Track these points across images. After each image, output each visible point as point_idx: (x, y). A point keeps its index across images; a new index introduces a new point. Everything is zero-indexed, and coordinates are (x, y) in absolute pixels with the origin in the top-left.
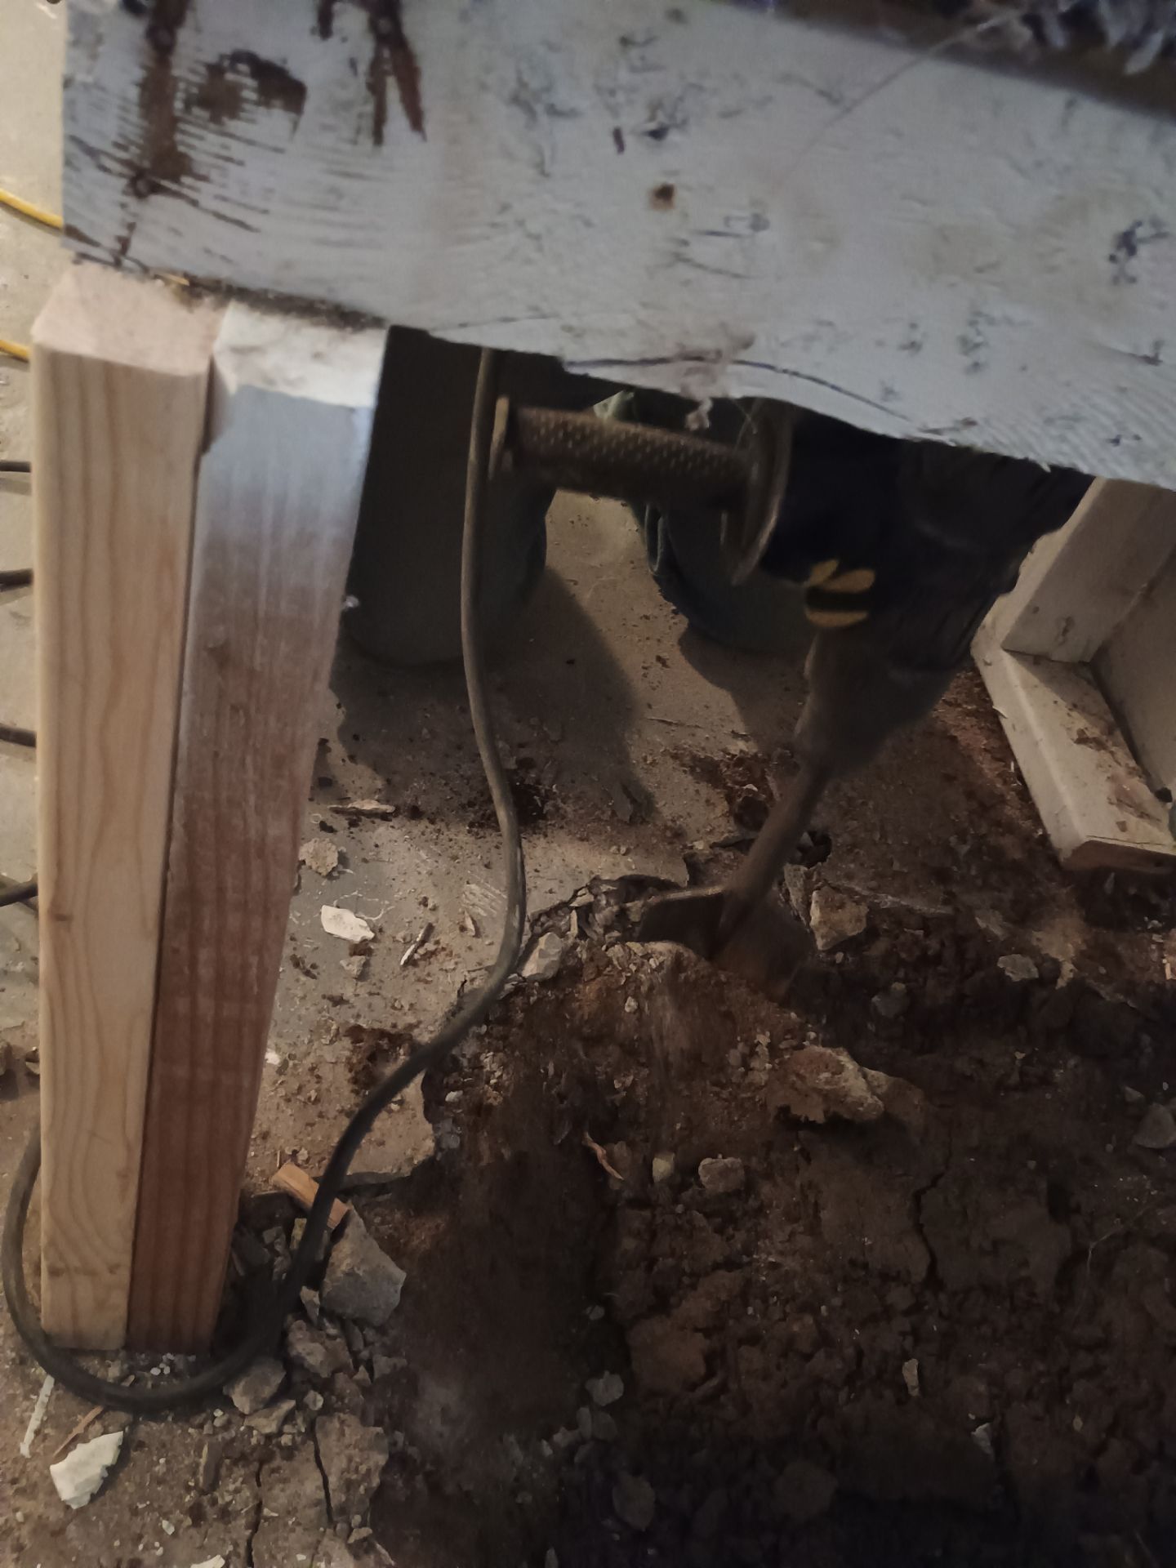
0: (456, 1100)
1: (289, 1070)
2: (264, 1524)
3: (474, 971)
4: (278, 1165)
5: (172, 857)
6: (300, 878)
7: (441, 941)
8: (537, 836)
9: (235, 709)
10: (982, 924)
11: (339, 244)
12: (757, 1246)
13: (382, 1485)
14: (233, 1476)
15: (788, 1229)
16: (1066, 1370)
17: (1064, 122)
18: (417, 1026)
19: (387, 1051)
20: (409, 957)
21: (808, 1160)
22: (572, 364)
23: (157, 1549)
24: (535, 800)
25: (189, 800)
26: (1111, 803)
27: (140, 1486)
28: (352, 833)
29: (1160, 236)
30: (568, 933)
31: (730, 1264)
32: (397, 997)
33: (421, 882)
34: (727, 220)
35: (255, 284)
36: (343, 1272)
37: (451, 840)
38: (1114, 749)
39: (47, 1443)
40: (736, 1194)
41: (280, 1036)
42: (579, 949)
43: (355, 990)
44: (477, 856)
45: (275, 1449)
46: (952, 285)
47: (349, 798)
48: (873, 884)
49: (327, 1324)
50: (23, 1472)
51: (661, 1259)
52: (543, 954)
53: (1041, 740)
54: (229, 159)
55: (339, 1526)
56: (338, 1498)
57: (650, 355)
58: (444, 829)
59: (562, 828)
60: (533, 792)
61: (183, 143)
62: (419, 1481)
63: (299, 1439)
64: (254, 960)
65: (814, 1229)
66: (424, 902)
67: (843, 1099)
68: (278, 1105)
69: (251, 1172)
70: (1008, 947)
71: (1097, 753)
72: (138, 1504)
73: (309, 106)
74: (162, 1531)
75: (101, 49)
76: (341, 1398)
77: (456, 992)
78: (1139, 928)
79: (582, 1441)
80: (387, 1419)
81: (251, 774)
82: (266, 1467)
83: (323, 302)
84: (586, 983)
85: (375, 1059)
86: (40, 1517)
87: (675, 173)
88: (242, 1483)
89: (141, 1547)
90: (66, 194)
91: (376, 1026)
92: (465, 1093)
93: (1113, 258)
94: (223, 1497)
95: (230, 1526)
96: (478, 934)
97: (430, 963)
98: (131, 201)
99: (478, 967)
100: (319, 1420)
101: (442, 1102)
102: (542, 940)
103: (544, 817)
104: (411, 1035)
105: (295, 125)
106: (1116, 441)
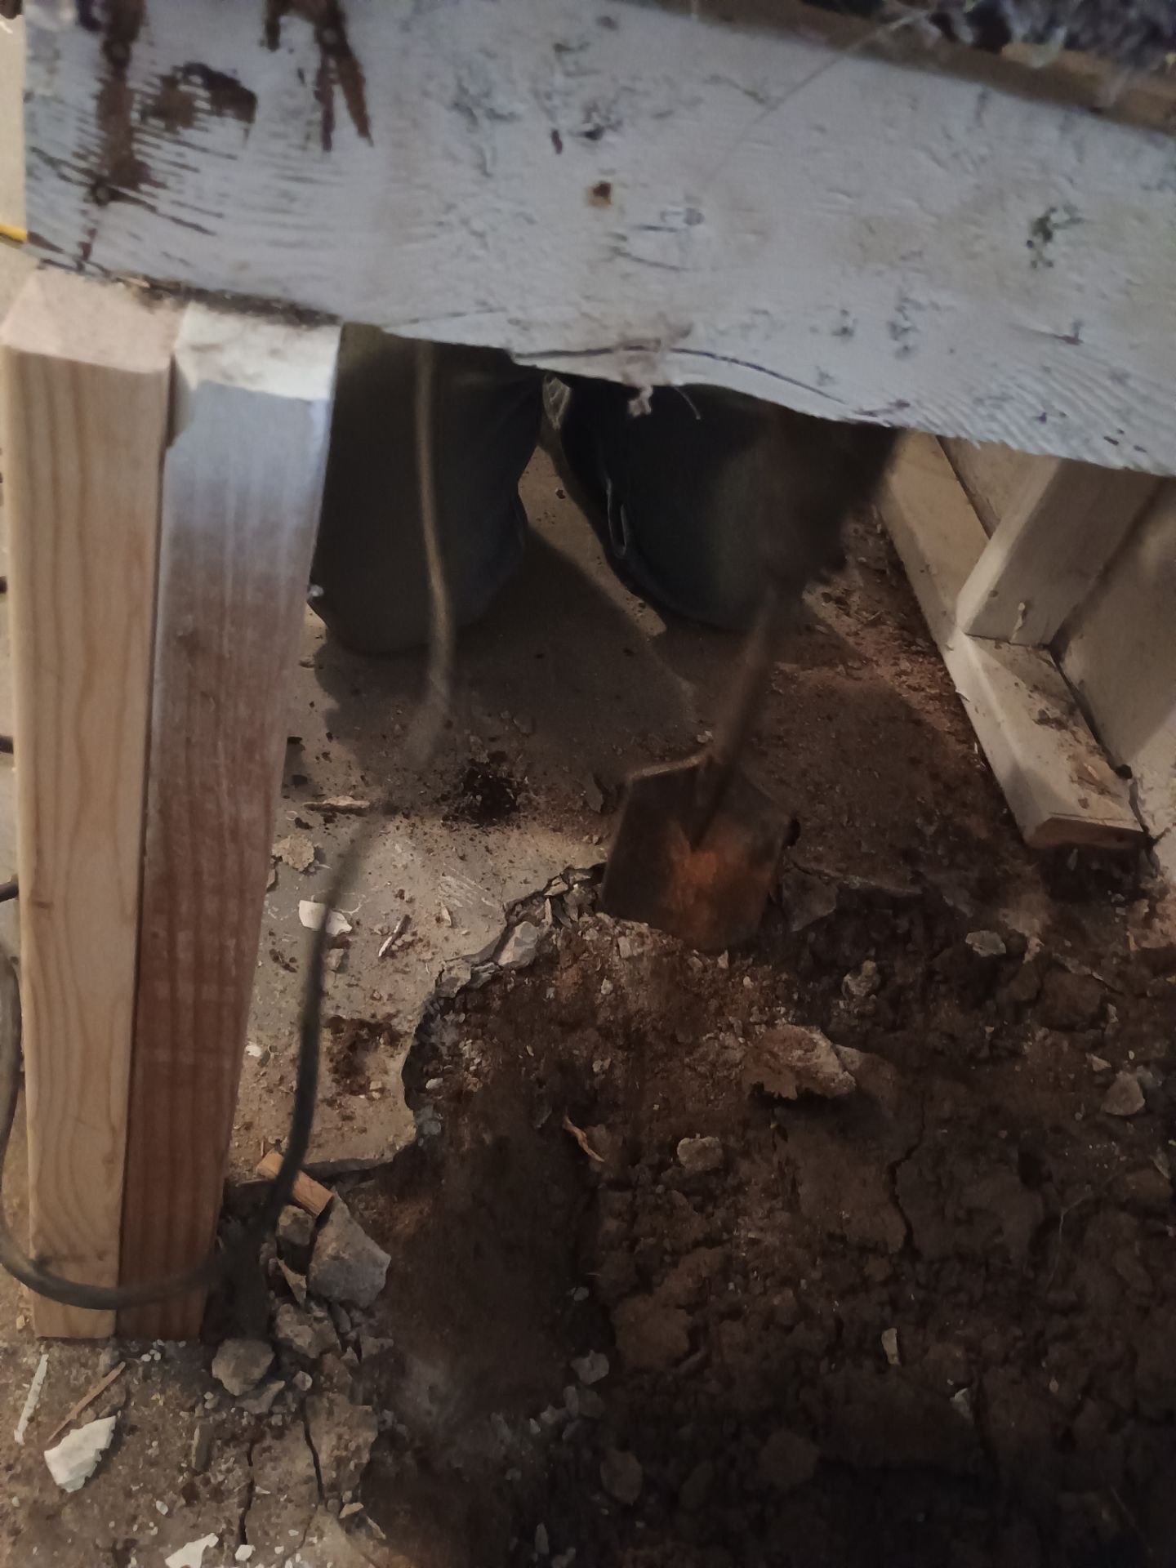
0: (437, 1087)
1: (271, 1061)
2: (256, 1502)
3: (452, 960)
4: (262, 1154)
5: (148, 843)
6: (277, 874)
7: (418, 932)
8: (511, 828)
9: (205, 695)
10: (950, 902)
11: (292, 245)
12: (737, 1223)
13: (370, 1462)
14: (225, 1456)
15: (767, 1205)
16: (1041, 1334)
17: (978, 116)
18: (395, 1016)
19: (367, 1041)
20: (386, 949)
21: (785, 1138)
22: (520, 356)
23: (152, 1529)
24: (508, 793)
25: (163, 786)
26: (1073, 781)
27: (134, 1468)
28: (327, 829)
29: (1075, 221)
30: (543, 921)
31: (710, 1241)
32: (376, 988)
33: (396, 875)
34: (663, 215)
35: (211, 286)
36: (329, 1256)
37: (425, 834)
38: (1074, 728)
39: (41, 1430)
40: (715, 1172)
41: (260, 1028)
42: (554, 937)
43: (335, 982)
44: (452, 848)
45: (266, 1429)
46: (880, 273)
47: (324, 795)
48: (843, 865)
49: (314, 1307)
50: (17, 1459)
51: (642, 1239)
52: (518, 943)
53: (1003, 721)
54: (183, 166)
55: (330, 1502)
56: (329, 1475)
57: (593, 346)
58: (418, 824)
59: (534, 819)
60: (505, 784)
61: (140, 152)
62: (409, 1459)
63: (289, 1419)
64: (231, 943)
65: (792, 1205)
66: (401, 895)
67: (814, 1076)
68: (261, 1096)
69: (235, 1162)
70: (977, 925)
71: (1059, 733)
72: (132, 1486)
73: (260, 114)
74: (156, 1511)
75: (60, 64)
76: (330, 1377)
77: (434, 982)
78: (1103, 902)
79: (569, 1419)
80: (375, 1399)
81: (222, 759)
82: (257, 1447)
83: (278, 301)
84: (563, 970)
85: (356, 1049)
86: (35, 1502)
87: (611, 172)
88: (234, 1463)
89: (135, 1528)
90: (29, 202)
91: (356, 1016)
92: (444, 1080)
93: (1030, 244)
94: (216, 1477)
95: (223, 1504)
96: (453, 926)
97: (407, 954)
98: (92, 208)
99: (455, 957)
100: (309, 1400)
101: (423, 1089)
102: (518, 929)
103: (516, 809)
104: (390, 1024)
105: (247, 132)
106: (1043, 419)
